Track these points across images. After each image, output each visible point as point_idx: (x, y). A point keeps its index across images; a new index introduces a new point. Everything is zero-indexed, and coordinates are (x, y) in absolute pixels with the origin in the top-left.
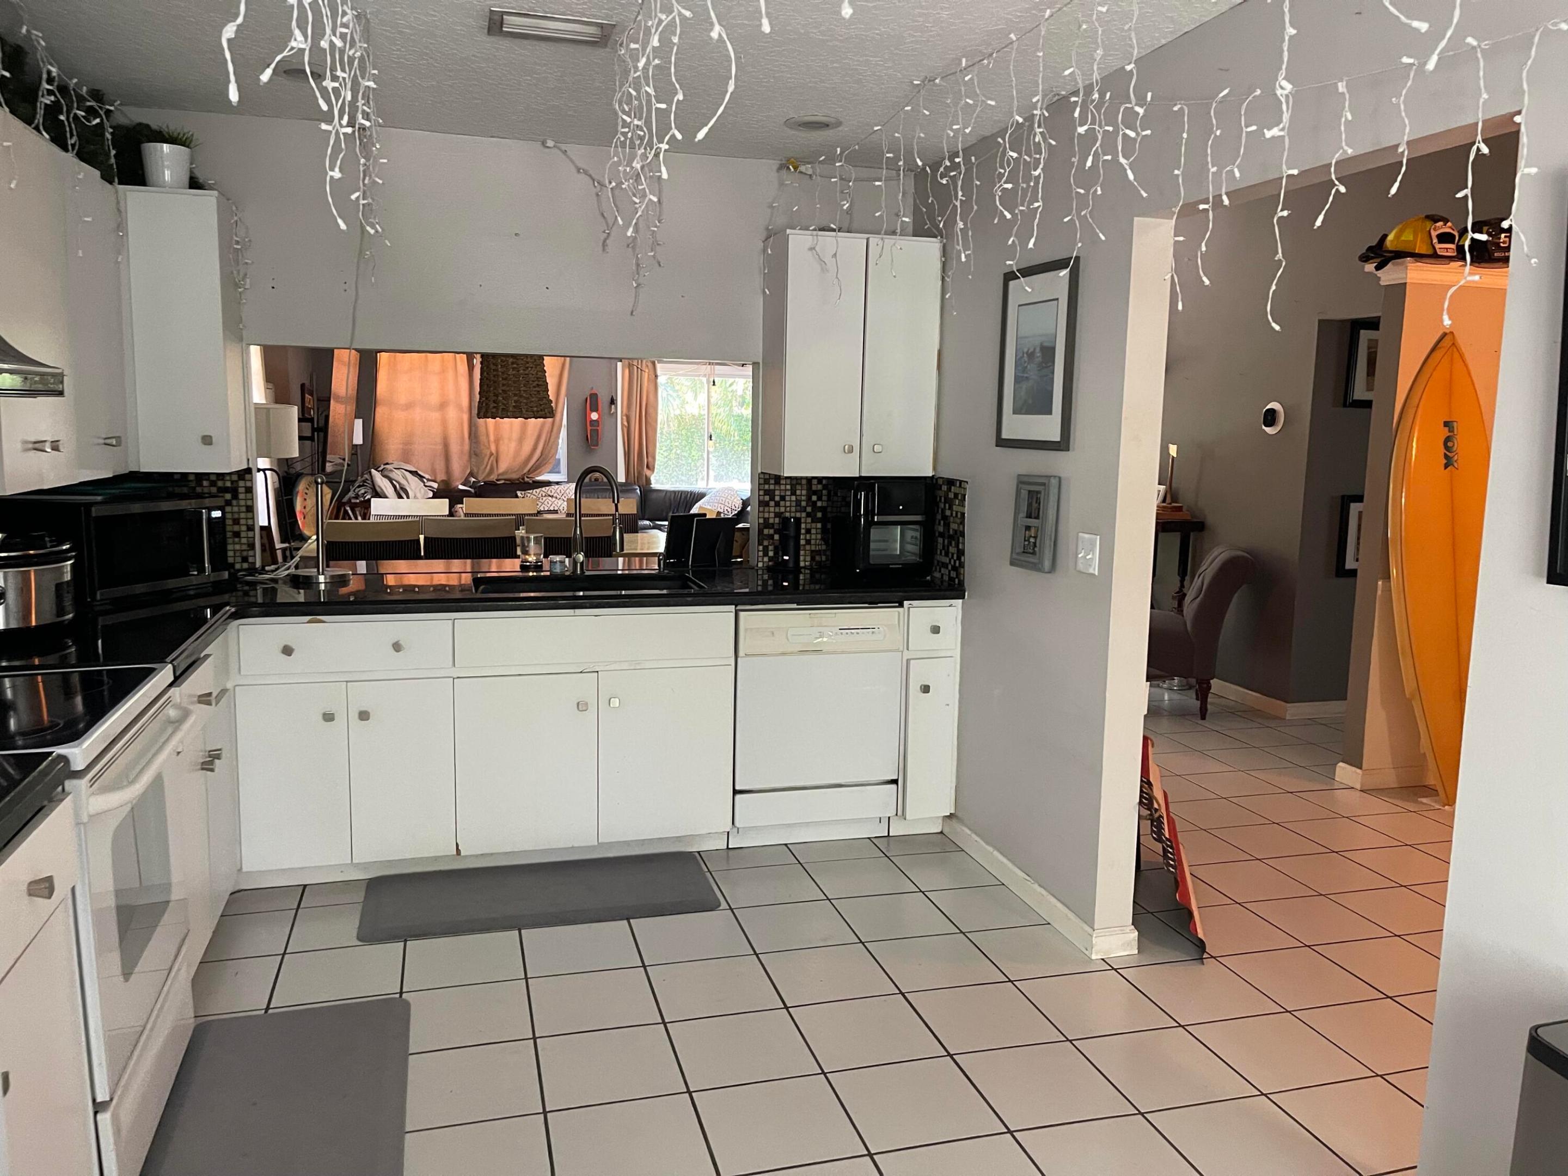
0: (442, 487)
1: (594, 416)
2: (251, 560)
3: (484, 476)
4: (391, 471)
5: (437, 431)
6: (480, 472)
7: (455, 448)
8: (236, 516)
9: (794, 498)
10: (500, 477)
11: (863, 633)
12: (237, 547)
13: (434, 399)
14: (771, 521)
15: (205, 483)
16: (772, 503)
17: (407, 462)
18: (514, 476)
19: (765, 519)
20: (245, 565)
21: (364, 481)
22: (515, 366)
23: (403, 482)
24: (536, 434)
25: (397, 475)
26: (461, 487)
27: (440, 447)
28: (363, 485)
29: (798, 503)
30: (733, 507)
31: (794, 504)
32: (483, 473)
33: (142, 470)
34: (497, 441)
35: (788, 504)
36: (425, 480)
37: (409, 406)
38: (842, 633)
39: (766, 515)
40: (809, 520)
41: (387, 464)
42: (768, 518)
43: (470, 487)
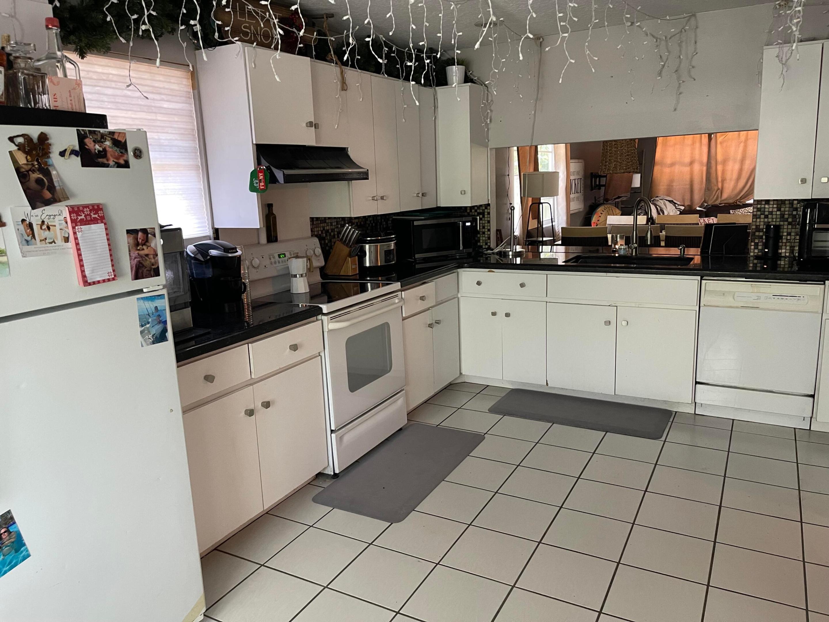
0: (686, 209)
2: (489, 244)
3: (712, 202)
4: (658, 201)
5: (687, 177)
6: (710, 199)
7: (696, 187)
8: (484, 225)
9: (778, 213)
10: (722, 202)
11: (791, 299)
12: (484, 238)
13: (687, 160)
14: (761, 227)
15: (473, 211)
16: (762, 216)
17: (668, 195)
18: (731, 201)
19: (756, 226)
20: (487, 247)
21: (641, 207)
22: (616, 146)
23: (663, 206)
25: (661, 203)
26: (698, 209)
27: (688, 187)
28: (641, 209)
29: (782, 216)
31: (779, 216)
32: (711, 200)
33: (441, 206)
34: (723, 181)
35: (774, 216)
36: (677, 205)
37: (673, 165)
38: (774, 298)
39: (758, 224)
40: (790, 227)
41: (657, 197)
42: (759, 226)
43: (704, 208)
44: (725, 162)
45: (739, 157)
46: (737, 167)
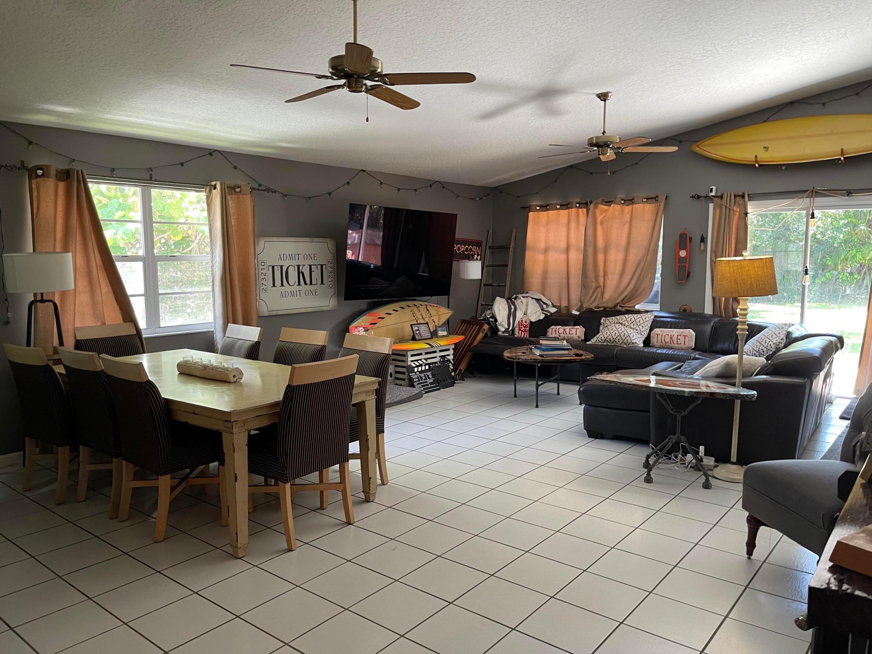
0: (559, 312)
1: (683, 254)
3: (587, 304)
5: (564, 269)
6: (586, 300)
10: (600, 306)
17: (541, 291)
18: (610, 305)
24: (633, 270)
25: (521, 302)
26: (575, 312)
30: (769, 347)
32: (588, 301)
34: (606, 276)
37: (546, 250)
43: (578, 311)
44: (606, 250)
45: (623, 243)
46: (620, 257)
